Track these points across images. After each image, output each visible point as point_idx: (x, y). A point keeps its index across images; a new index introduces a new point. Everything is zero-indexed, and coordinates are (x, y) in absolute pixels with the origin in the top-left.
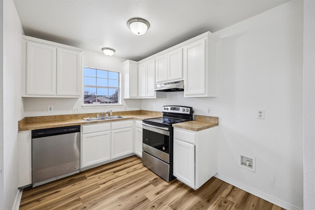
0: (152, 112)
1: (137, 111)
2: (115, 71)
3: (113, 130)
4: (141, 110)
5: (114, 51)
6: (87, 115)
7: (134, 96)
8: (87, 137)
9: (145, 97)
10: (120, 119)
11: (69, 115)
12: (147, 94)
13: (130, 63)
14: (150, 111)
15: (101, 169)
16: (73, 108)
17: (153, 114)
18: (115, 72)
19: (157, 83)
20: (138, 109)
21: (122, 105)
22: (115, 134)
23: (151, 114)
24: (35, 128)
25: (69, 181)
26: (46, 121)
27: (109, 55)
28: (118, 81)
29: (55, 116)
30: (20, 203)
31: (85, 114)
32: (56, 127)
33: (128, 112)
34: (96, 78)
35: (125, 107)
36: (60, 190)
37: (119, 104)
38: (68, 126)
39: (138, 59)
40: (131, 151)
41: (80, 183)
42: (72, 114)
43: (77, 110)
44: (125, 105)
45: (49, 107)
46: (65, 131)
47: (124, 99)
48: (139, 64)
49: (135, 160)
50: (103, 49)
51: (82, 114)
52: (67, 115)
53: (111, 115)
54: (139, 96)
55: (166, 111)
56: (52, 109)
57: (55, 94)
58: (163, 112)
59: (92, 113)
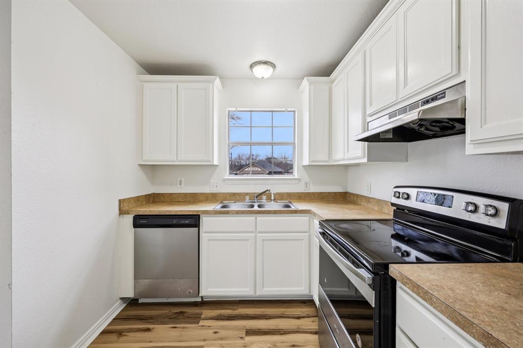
0: (368, 199)
1: (335, 193)
2: (284, 109)
3: (260, 232)
4: (346, 193)
5: (273, 66)
6: (230, 196)
7: (322, 158)
8: (209, 240)
9: (344, 160)
10: (287, 210)
11: (205, 193)
12: (346, 151)
13: (310, 84)
14: (364, 196)
15: (234, 310)
16: (210, 182)
17: (370, 206)
18: (284, 111)
19: (369, 119)
20: (338, 189)
21: (300, 180)
22: (265, 242)
23: (366, 204)
24: (138, 212)
25: (177, 313)
26: (174, 200)
27: (263, 78)
28: (293, 128)
29: (185, 194)
30: (108, 326)
31: (228, 193)
32: (162, 214)
33: (314, 194)
34: (251, 127)
35: (306, 184)
36: (153, 329)
37: (295, 176)
38: (180, 214)
39: (327, 71)
40: (303, 288)
41: (184, 328)
42: (209, 192)
43: (217, 186)
44: (306, 178)
45: (179, 179)
46: (175, 222)
47: (303, 166)
48: (332, 82)
49: (308, 317)
50: (252, 66)
51: (223, 193)
52: (201, 194)
53: (273, 198)
54: (333, 158)
55: (402, 202)
56: (183, 183)
57: (175, 160)
58: (393, 204)
59: (239, 193)
